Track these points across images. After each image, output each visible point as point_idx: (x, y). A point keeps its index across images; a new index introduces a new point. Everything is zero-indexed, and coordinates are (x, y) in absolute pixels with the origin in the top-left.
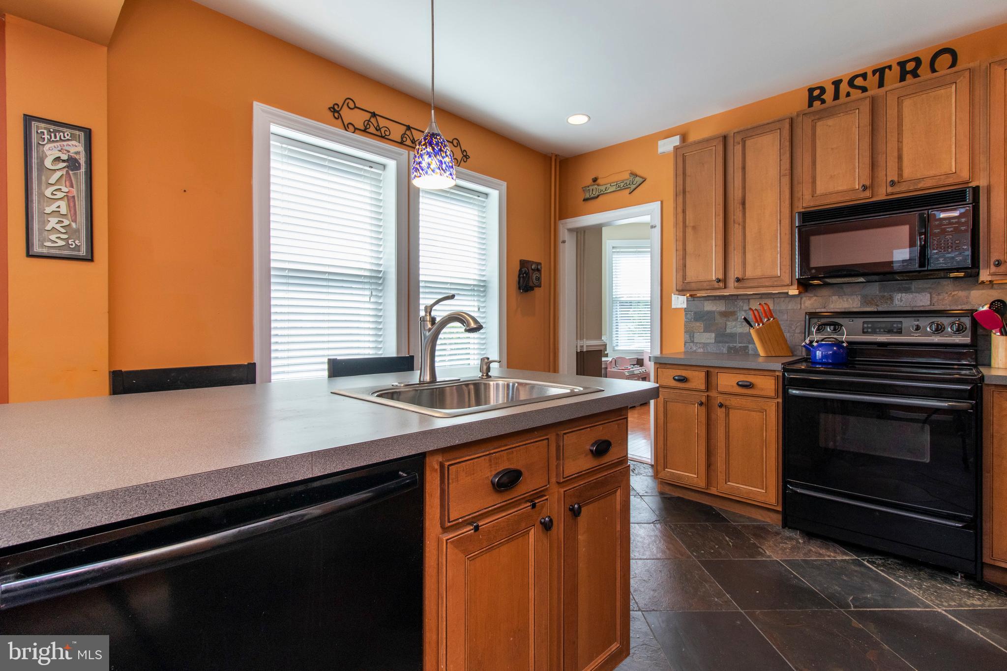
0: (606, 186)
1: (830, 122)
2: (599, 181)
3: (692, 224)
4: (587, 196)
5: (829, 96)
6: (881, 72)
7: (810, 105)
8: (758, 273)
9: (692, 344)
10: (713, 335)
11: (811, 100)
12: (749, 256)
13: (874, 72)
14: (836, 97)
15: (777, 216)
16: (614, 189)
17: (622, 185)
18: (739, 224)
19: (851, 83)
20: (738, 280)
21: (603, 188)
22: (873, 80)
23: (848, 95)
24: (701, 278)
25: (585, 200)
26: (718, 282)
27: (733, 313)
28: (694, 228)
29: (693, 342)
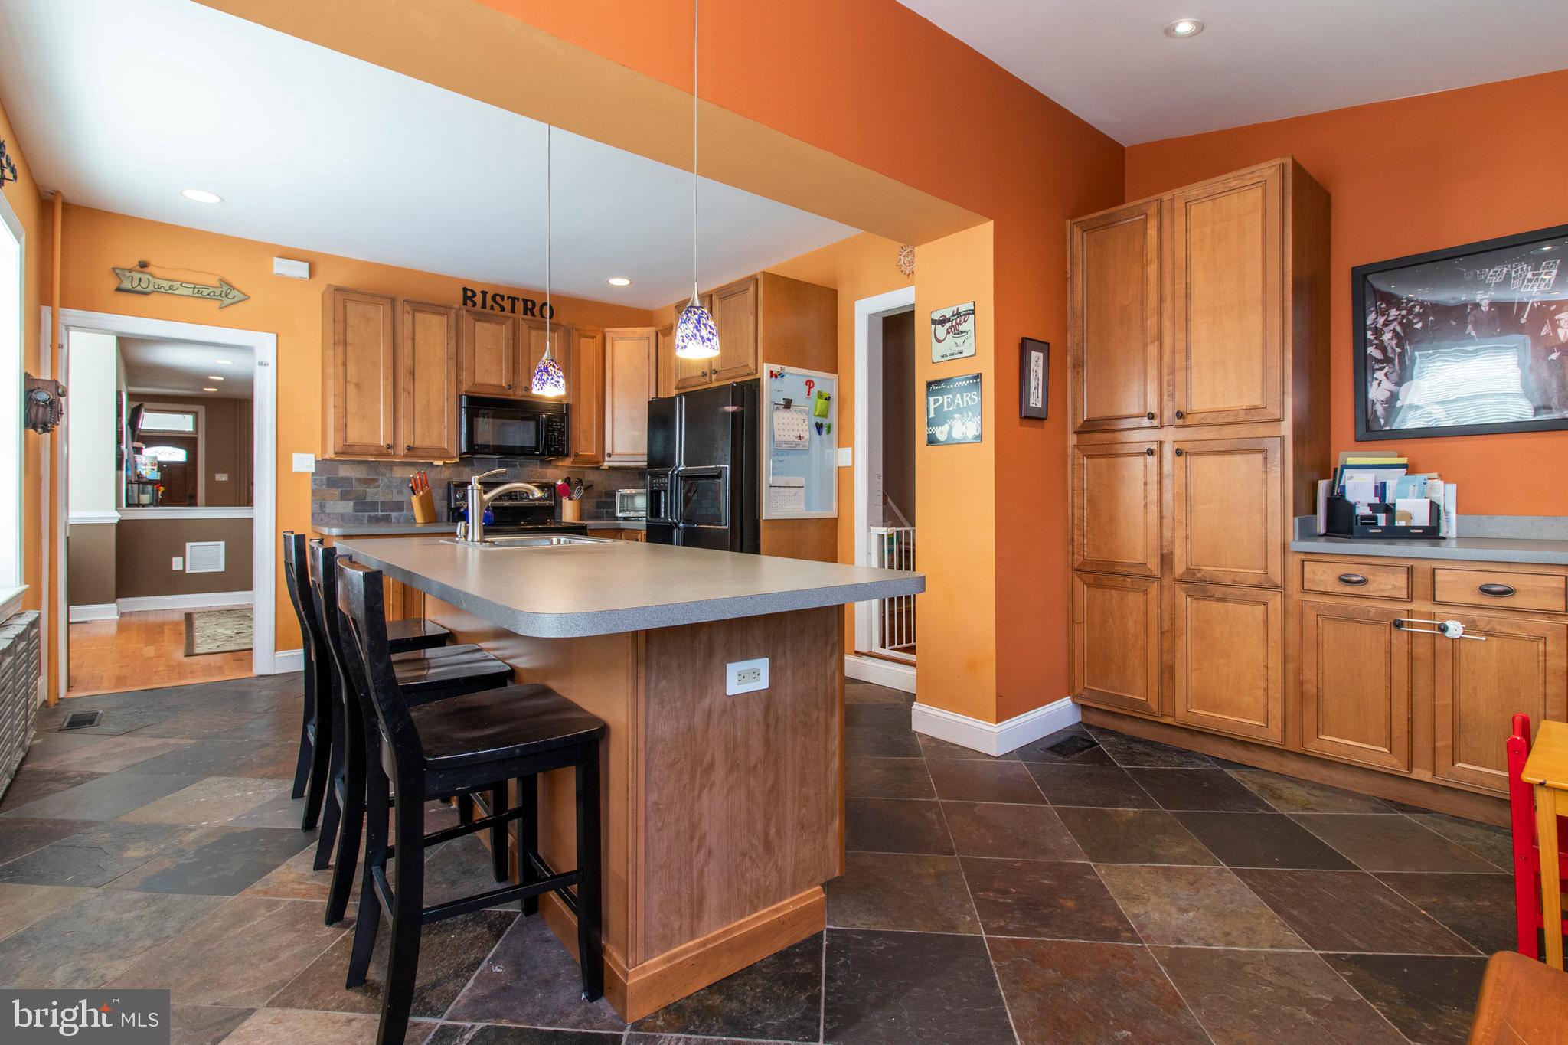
0: (172, 283)
1: (487, 326)
2: (150, 269)
3: (354, 381)
4: (127, 285)
5: (479, 299)
6: (514, 300)
7: (465, 304)
8: (427, 443)
9: (322, 515)
10: (351, 504)
11: (466, 298)
12: (418, 426)
13: (509, 298)
14: (484, 306)
15: (444, 393)
16: (189, 292)
17: (206, 292)
18: (409, 393)
19: (494, 298)
20: (409, 448)
21: (166, 284)
22: (507, 304)
23: (492, 308)
24: (366, 441)
25: (118, 290)
26: (388, 448)
27: (375, 480)
28: (357, 385)
29: (323, 512)
